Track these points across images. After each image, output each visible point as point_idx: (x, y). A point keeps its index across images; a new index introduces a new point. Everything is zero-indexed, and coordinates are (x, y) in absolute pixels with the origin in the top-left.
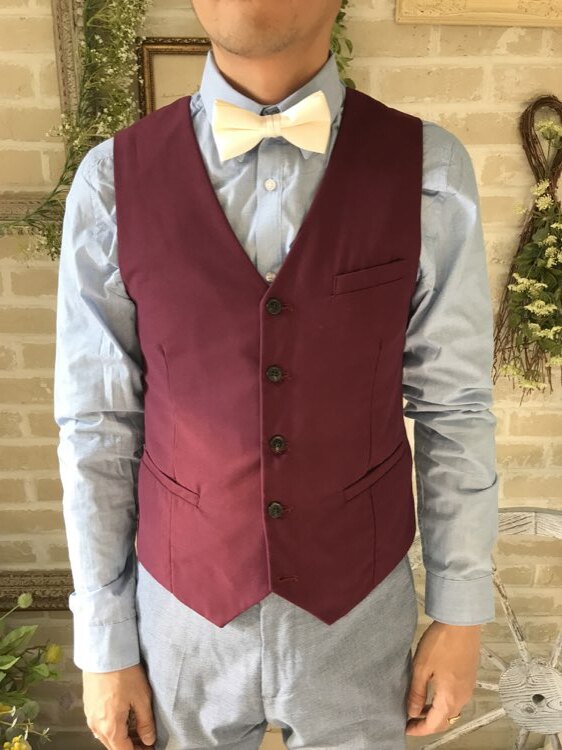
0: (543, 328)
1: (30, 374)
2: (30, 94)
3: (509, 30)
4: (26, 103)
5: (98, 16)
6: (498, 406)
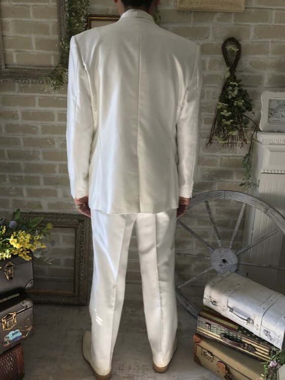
0: (227, 121)
1: (44, 136)
2: (48, 34)
3: (218, 13)
4: (46, 37)
5: (73, 6)
6: (215, 154)
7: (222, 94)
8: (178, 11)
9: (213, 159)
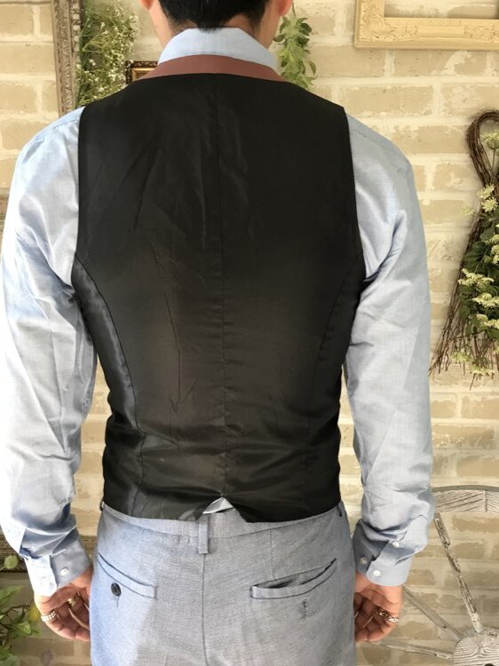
2: (35, 111)
3: (458, 54)
4: (30, 118)
5: (92, 42)
6: (450, 390)
7: (469, 248)
8: (357, 49)
9: (446, 401)
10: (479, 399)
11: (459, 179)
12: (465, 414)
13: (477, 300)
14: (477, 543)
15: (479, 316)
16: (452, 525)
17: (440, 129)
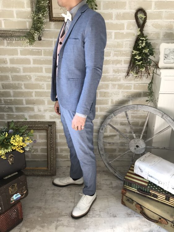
0: (138, 62)
1: (24, 74)
4: (23, 10)
7: (135, 45)
9: (130, 86)
10: (138, 85)
11: (133, 27)
12: (134, 88)
13: (135, 57)
14: (137, 122)
15: (136, 61)
16: (131, 117)
17: (128, 13)
